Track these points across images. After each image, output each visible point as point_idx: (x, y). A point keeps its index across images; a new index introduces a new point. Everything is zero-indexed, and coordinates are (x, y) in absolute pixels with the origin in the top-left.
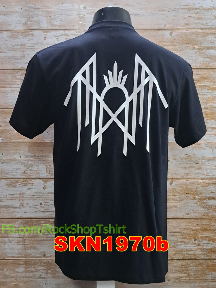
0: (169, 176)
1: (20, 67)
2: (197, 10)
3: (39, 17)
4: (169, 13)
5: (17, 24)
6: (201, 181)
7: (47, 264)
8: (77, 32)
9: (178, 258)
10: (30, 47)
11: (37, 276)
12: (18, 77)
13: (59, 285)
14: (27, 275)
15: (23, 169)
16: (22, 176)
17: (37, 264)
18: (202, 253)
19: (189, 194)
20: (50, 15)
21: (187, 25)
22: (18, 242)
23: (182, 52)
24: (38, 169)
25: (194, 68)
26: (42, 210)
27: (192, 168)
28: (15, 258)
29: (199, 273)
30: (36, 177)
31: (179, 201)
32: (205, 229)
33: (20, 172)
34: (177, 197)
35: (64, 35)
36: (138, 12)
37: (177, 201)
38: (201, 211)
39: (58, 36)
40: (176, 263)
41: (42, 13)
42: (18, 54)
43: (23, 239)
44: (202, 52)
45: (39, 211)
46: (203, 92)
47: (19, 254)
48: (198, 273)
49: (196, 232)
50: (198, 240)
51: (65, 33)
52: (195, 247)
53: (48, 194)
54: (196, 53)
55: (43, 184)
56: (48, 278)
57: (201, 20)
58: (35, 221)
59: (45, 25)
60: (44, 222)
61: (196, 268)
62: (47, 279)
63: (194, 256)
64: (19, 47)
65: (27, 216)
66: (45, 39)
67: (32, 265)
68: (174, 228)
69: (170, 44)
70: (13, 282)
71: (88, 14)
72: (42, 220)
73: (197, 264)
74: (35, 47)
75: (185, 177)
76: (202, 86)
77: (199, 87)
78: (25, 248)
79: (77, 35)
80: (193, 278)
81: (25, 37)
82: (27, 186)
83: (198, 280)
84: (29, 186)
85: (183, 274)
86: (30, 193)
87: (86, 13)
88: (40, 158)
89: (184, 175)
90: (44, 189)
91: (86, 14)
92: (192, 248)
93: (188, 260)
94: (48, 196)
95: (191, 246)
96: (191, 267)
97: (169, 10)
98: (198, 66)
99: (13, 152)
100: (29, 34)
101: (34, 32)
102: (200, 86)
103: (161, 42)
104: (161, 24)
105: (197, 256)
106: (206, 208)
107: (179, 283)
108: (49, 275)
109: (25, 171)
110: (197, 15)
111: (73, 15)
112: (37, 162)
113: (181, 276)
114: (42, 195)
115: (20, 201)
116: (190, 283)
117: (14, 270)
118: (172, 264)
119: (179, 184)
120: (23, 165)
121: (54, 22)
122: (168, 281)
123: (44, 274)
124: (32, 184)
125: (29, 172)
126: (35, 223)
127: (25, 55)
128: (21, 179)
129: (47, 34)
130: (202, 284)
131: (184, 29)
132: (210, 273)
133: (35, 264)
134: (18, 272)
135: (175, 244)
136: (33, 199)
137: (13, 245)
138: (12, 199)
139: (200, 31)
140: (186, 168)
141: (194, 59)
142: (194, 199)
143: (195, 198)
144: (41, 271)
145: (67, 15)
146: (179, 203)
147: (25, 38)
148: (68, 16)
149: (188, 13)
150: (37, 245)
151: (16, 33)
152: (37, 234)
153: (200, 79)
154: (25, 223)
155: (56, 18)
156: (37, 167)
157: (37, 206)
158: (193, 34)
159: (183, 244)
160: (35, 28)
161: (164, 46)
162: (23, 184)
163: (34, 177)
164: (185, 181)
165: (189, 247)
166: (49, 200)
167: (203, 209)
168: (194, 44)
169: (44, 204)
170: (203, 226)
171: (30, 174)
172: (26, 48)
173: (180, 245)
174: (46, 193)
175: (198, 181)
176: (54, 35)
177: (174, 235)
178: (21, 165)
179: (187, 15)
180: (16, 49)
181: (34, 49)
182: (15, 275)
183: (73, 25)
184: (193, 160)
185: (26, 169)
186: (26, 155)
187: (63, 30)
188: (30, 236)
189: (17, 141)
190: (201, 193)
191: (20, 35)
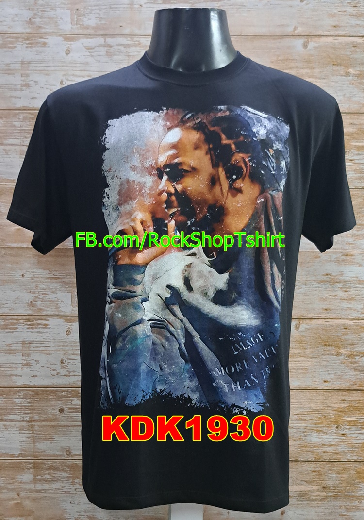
0: (295, 313)
1: (19, 107)
3: (56, 10)
4: (303, 3)
5: (14, 21)
6: (351, 323)
7: (73, 468)
8: (129, 39)
9: (307, 458)
10: (39, 67)
11: (56, 489)
12: (17, 124)
14: (39, 487)
15: (29, 297)
16: (26, 310)
17: (54, 468)
18: (348, 449)
19: (329, 345)
20: (77, 7)
21: (336, 28)
22: (21, 429)
23: (324, 81)
24: (56, 299)
25: (347, 111)
26: (64, 372)
27: (336, 299)
28: (16, 457)
29: (344, 484)
30: (53, 313)
31: (311, 358)
32: (356, 408)
33: (22, 304)
34: (308, 351)
35: (105, 46)
36: (243, 1)
37: (308, 357)
38: (350, 377)
39: (91, 48)
40: (304, 467)
41: (62, 3)
42: (17, 80)
43: (30, 424)
44: (363, 80)
45: (58, 373)
46: (361, 157)
47: (23, 449)
48: (341, 485)
49: (340, 413)
50: (343, 427)
51: (105, 42)
52: (337, 440)
53: (74, 345)
54: (350, 84)
55: (66, 326)
56: (75, 492)
57: (362, 20)
58: (52, 392)
59: (67, 26)
60: (67, 394)
61: (338, 476)
62: (70, 494)
63: (335, 455)
64: (18, 66)
65: (36, 384)
66: (68, 52)
67: (46, 469)
68: (302, 406)
69: (304, 65)
70: (13, 499)
71: (147, 3)
72: (64, 391)
73: (339, 470)
74: (49, 68)
75: (323, 316)
76: (360, 146)
77: (354, 148)
78: (34, 440)
79: (129, 46)
80: (333, 494)
81: (30, 47)
82: (35, 330)
83: (341, 496)
84: (39, 330)
85: (314, 486)
86: (42, 342)
87: (146, 1)
88: (59, 278)
89: (321, 311)
90: (67, 334)
91: (145, 4)
92: (332, 441)
93: (324, 463)
94: (74, 348)
95: (331, 438)
96: (329, 475)
98: (355, 108)
99: (9, 265)
100: (37, 43)
101: (46, 39)
102: (356, 146)
103: (287, 60)
104: (288, 26)
105: (341, 455)
106: (359, 370)
107: (307, 502)
108: (77, 486)
109: (31, 302)
110: (355, 9)
111: (121, 6)
112: (55, 285)
113: (311, 489)
114: (63, 346)
115: (23, 356)
116: (325, 502)
118: (296, 468)
119: (312, 328)
120: (28, 291)
121: (85, 19)
123: (68, 486)
124: (46, 326)
125: (39, 303)
126: (52, 395)
127: (30, 82)
128: (24, 317)
129: (72, 43)
130: (348, 503)
131: (330, 36)
132: (362, 485)
133: (51, 468)
134: (21, 482)
135: (302, 435)
136: (47, 352)
137: (12, 435)
138: (8, 352)
139: (360, 40)
140: (325, 300)
141: (348, 95)
142: (338, 354)
143: (340, 352)
144: (62, 479)
145: (108, 6)
146: (311, 361)
147: (29, 49)
148: (111, 8)
149: (339, 5)
150: (54, 434)
151: (12, 40)
152: (54, 415)
153: (356, 134)
154: (33, 396)
155: (88, 12)
156: (54, 295)
157: (55, 366)
158: (347, 47)
159: (316, 435)
160: (47, 30)
161: (291, 68)
162: (28, 325)
163: (48, 312)
164: (323, 323)
165: (326, 439)
166: (77, 355)
167: (354, 373)
168: (347, 66)
169: (67, 361)
170: (352, 403)
171: (42, 308)
172: (31, 68)
173: (310, 436)
174: (71, 343)
175: (346, 323)
176: (85, 47)
177: (300, 419)
178: (24, 291)
179: (336, 9)
180: (11, 70)
181: (47, 71)
182: (16, 486)
183: (121, 26)
184: (339, 285)
185: (33, 297)
186: (33, 272)
187: (103, 35)
188: (42, 419)
189: (15, 246)
190: (350, 345)
191: (18, 43)
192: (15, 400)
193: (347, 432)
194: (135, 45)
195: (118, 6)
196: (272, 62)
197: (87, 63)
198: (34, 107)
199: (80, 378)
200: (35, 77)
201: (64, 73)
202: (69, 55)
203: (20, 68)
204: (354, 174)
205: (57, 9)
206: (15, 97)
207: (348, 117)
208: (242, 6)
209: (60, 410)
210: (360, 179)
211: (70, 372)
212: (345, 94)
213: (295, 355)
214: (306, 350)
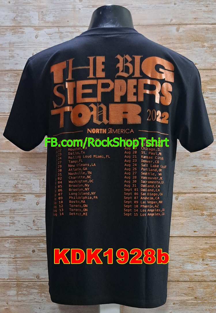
0: (175, 190)
1: (8, 69)
2: (208, 3)
4: (176, 5)
5: (5, 19)
6: (209, 195)
7: (41, 287)
8: (73, 28)
9: (185, 279)
10: (18, 46)
11: (30, 300)
12: (7, 79)
13: (54, 309)
14: (20, 298)
16: (12, 190)
17: (29, 287)
18: (210, 274)
19: (196, 209)
20: (42, 10)
21: (195, 20)
22: (9, 263)
23: (190, 51)
25: (204, 68)
26: (35, 228)
27: (200, 181)
28: (6, 280)
29: (207, 296)
30: (28, 192)
31: (186, 217)
32: (214, 248)
33: (10, 186)
34: (184, 213)
35: (58, 33)
36: (140, 5)
37: (184, 217)
38: (210, 229)
39: (52, 34)
40: (183, 285)
41: (33, 8)
42: (6, 53)
43: (15, 259)
44: (213, 50)
45: (31, 228)
46: (213, 95)
47: (10, 276)
49: (204, 251)
50: (206, 260)
51: (58, 30)
52: (203, 268)
53: (41, 211)
54: (205, 52)
55: (36, 200)
57: (211, 14)
58: (28, 240)
59: (36, 22)
60: (37, 241)
61: (204, 290)
62: (41, 303)
63: (202, 277)
64: (7, 45)
65: (18, 235)
66: (36, 37)
67: (24, 287)
68: (180, 247)
69: (177, 42)
70: (4, 306)
71: (83, 7)
72: (35, 239)
73: (205, 286)
74: (25, 46)
75: (192, 191)
76: (212, 89)
77: (208, 90)
78: (17, 270)
79: (73, 32)
80: (201, 302)
81: (14, 34)
82: (18, 202)
83: (206, 303)
84: (20, 202)
85: (189, 296)
86: (22, 209)
87: (83, 6)
88: (32, 171)
89: (191, 188)
90: (37, 204)
91: (82, 8)
92: (200, 269)
93: (195, 282)
94: (41, 213)
95: (199, 266)
96: (199, 290)
97: (175, 3)
98: (208, 66)
99: (2, 163)
100: (19, 32)
101: (23, 29)
102: (210, 89)
103: (167, 39)
104: (167, 19)
105: (205, 277)
107: (186, 307)
108: (43, 298)
109: (15, 185)
110: (207, 8)
111: (68, 9)
112: (29, 175)
113: (188, 299)
114: (34, 212)
115: (10, 218)
116: (197, 307)
117: (5, 293)
118: (178, 286)
119: (186, 199)
120: (14, 179)
121: (47, 18)
122: (173, 304)
123: (38, 298)
124: (24, 199)
125: (20, 186)
126: (28, 242)
127: (14, 55)
128: (11, 194)
129: (39, 31)
130: (211, 308)
131: (192, 24)
133: (27, 287)
134: (9, 296)
135: (181, 265)
136: (24, 216)
137: (4, 266)
138: (1, 216)
139: (211, 26)
140: (193, 182)
141: (204, 59)
142: (202, 215)
143: (203, 213)
144: (34, 294)
146: (186, 219)
147: (14, 35)
149: (197, 6)
150: (29, 266)
151: (4, 30)
152: (29, 254)
153: (209, 81)
154: (16, 242)
155: (48, 13)
156: (29, 181)
157: (30, 224)
158: (202, 30)
159: (190, 265)
160: (25, 24)
161: (169, 44)
162: (13, 199)
163: (25, 191)
164: (193, 196)
165: (197, 267)
166: (43, 217)
167: (212, 226)
168: (203, 42)
169: (37, 221)
170: (212, 245)
171: (21, 189)
172: (15, 47)
173: (186, 266)
174: (40, 210)
175: (206, 195)
176: (47, 33)
177: (180, 255)
178: (11, 179)
179: (196, 8)
180: (4, 48)
181: (25, 48)
182: (6, 298)
183: (68, 21)
184: (202, 172)
185: (16, 183)
186: (17, 167)
187: (57, 27)
188: (22, 256)
189: (6, 152)
190: (209, 209)
191: (8, 32)
192: (5, 245)
193: (209, 263)
194: (76, 32)
195: (66, 10)
196: (158, 40)
197: (48, 43)
198: (17, 69)
199: (45, 231)
200: (17, 51)
201: (34, 49)
202: (37, 39)
203: (8, 47)
204: (209, 106)
205: (30, 12)
206: (6, 64)
207: (205, 71)
208: (140, 8)
209: (32, 251)
210: (212, 109)
211: (38, 228)
212: (202, 59)
213: (175, 216)
214: (183, 213)
